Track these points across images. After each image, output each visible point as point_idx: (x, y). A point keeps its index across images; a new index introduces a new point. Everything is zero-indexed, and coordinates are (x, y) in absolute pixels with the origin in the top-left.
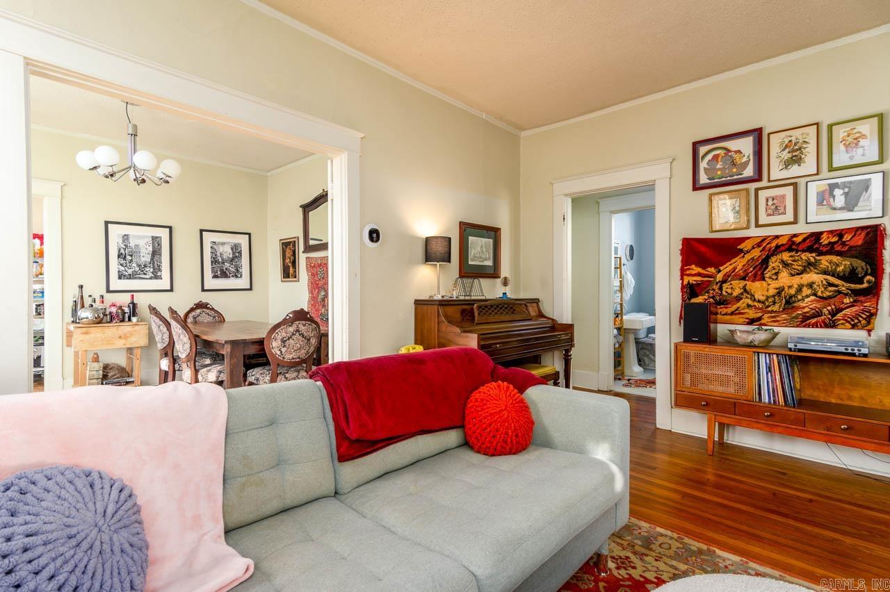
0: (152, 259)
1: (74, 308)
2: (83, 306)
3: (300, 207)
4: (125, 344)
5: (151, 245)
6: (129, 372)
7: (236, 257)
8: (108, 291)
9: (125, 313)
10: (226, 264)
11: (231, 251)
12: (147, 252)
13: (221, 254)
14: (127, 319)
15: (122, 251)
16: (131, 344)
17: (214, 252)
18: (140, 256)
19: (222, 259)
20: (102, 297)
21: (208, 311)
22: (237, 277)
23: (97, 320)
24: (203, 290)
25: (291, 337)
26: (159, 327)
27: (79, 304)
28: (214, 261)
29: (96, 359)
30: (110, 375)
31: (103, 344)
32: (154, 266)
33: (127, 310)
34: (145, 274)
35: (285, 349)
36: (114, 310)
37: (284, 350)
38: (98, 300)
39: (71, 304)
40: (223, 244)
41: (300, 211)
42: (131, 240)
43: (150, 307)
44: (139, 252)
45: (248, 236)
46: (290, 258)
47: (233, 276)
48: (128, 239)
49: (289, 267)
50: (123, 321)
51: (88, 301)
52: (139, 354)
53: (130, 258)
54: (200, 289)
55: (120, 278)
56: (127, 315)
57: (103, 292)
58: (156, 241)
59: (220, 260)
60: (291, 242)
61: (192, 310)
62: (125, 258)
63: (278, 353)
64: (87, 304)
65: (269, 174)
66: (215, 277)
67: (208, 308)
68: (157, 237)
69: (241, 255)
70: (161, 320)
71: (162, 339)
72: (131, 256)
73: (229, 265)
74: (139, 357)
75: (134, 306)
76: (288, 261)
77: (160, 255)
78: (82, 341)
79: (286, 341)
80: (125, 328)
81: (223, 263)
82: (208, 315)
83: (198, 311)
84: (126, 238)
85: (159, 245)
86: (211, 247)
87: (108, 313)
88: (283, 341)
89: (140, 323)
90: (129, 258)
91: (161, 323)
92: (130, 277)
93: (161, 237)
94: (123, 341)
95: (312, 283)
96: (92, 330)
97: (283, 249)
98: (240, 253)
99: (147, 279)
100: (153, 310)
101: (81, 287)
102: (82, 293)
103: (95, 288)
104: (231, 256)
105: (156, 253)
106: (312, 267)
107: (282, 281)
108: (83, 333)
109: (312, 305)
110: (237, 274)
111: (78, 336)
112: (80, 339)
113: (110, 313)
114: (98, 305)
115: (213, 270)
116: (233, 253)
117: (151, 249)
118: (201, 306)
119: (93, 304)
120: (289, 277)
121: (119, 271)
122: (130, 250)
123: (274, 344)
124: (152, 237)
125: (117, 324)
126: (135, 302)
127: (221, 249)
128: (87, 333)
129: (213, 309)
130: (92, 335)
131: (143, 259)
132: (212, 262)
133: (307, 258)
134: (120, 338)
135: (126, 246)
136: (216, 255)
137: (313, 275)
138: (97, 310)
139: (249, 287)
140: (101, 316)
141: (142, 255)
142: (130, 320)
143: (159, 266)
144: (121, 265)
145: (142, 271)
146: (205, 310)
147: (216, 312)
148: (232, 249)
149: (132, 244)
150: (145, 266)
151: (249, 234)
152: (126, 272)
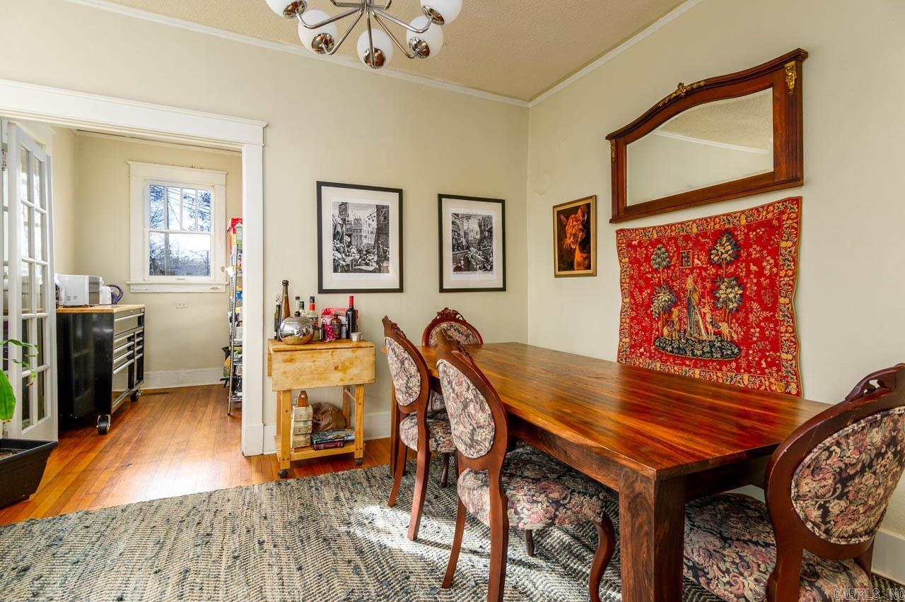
0: (377, 240)
1: (277, 317)
2: (288, 315)
3: (607, 138)
4: (342, 380)
5: (375, 219)
6: (346, 417)
7: (485, 238)
8: (321, 291)
9: (342, 325)
10: (472, 249)
11: (478, 229)
12: (370, 229)
13: (466, 234)
14: (344, 336)
15: (339, 229)
16: (352, 379)
17: (456, 231)
18: (361, 236)
19: (467, 241)
20: (313, 299)
21: (457, 325)
22: (487, 270)
23: (305, 338)
24: (442, 290)
25: (870, 466)
26: (402, 363)
27: (283, 311)
28: (457, 246)
29: (304, 401)
30: (323, 423)
31: (313, 379)
32: (378, 252)
33: (344, 320)
34: (367, 264)
35: (843, 503)
36: (328, 320)
37: (835, 507)
38: (307, 305)
39: (274, 310)
40: (468, 217)
41: (607, 147)
42: (350, 212)
43: (386, 321)
44: (361, 230)
45: (501, 204)
46: (575, 235)
47: (480, 268)
48: (345, 210)
49: (572, 252)
50: (339, 338)
51: (295, 306)
52: (361, 395)
53: (349, 240)
54: (438, 289)
55: (335, 270)
56: (344, 329)
57: (314, 292)
58: (382, 211)
59: (464, 243)
60: (578, 208)
61: (435, 323)
62: (341, 240)
63: (815, 514)
64: (293, 310)
65: (530, 105)
66: (457, 269)
67: (457, 321)
68: (383, 207)
69: (491, 236)
70: (406, 349)
71: (408, 388)
72: (350, 236)
73: (475, 250)
74: (361, 401)
75: (353, 314)
76: (569, 240)
77: (387, 234)
78: (285, 373)
79: (852, 477)
80: (342, 352)
81: (468, 248)
82: (459, 332)
83: (444, 325)
84: (343, 207)
85: (386, 218)
86: (453, 223)
87: (320, 326)
88: (843, 478)
89: (363, 344)
90: (347, 239)
91: (406, 355)
92: (347, 269)
93: (388, 207)
94: (339, 375)
95: (631, 278)
96: (298, 355)
97: (559, 221)
98: (490, 231)
99: (369, 272)
100: (392, 328)
101: (286, 284)
102: (287, 293)
103: (304, 287)
104: (478, 237)
105: (382, 231)
106: (634, 247)
107: (556, 276)
108: (286, 361)
109: (632, 319)
110: (486, 266)
111: (279, 365)
112: (282, 370)
113: (323, 326)
114: (307, 313)
115: (455, 260)
116: (482, 232)
117: (374, 225)
118: (447, 316)
119: (301, 311)
120: (572, 269)
121: (334, 260)
122: (348, 226)
123: (807, 485)
124: (377, 206)
125: (331, 346)
126: (355, 308)
127: (465, 225)
128: (291, 360)
129: (464, 322)
130: (297, 365)
131: (365, 241)
132: (453, 246)
133: (618, 232)
134: (336, 368)
135: (344, 220)
136: (459, 235)
137: (634, 261)
138: (304, 322)
139: (501, 286)
140: (311, 330)
141: (364, 234)
142: (348, 337)
143: (385, 252)
144: (338, 250)
145: (364, 260)
146: (453, 323)
147: (470, 327)
148: (480, 226)
149: (351, 218)
150: (368, 252)
151: (503, 202)
152: (344, 261)
